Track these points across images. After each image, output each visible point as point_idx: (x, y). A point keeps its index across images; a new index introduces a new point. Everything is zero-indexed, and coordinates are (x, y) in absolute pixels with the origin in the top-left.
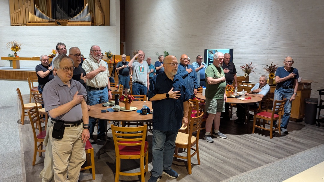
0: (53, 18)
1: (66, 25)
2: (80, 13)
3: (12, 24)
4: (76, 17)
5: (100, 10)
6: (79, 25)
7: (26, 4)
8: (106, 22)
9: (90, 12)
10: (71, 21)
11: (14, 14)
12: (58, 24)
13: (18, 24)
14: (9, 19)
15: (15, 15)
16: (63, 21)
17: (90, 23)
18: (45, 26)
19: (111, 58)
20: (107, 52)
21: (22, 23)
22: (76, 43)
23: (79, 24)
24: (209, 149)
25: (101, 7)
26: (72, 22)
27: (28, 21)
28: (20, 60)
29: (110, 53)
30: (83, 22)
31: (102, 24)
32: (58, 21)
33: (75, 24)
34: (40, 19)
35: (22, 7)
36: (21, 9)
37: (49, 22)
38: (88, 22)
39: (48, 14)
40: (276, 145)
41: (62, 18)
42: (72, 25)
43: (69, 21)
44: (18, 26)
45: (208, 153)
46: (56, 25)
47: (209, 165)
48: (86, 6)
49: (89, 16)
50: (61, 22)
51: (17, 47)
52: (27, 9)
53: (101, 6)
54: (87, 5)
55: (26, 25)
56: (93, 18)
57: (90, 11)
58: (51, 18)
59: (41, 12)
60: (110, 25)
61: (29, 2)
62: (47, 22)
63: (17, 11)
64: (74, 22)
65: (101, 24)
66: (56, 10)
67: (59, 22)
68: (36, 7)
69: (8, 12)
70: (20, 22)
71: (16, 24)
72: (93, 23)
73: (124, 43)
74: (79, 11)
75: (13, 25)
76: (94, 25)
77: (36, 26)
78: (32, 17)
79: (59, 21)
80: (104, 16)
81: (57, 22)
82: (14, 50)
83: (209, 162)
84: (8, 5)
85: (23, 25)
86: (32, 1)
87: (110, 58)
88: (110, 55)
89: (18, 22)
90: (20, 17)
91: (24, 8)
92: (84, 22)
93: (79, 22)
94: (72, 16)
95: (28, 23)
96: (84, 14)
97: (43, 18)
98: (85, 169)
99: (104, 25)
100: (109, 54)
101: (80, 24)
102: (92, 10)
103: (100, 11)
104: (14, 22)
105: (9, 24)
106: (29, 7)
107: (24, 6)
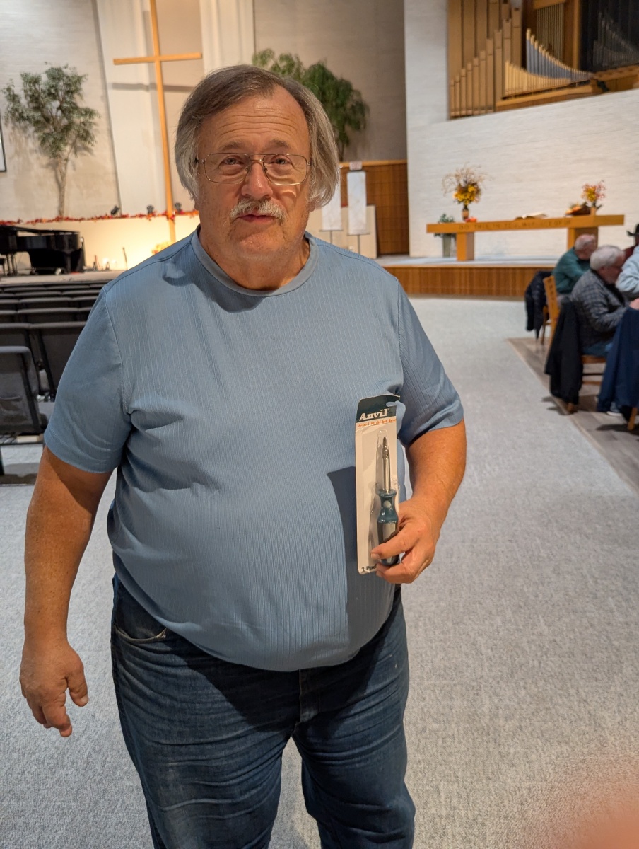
0: (584, 66)
3: (453, 114)
7: (498, 35)
11: (461, 77)
12: (600, 90)
13: (470, 112)
14: (445, 97)
15: (464, 79)
16: (620, 75)
21: (483, 104)
27: (499, 95)
32: (600, 79)
34: (541, 82)
35: (485, 48)
36: (482, 54)
37: (572, 86)
39: (567, 60)
41: (613, 66)
44: (470, 116)
46: (595, 93)
50: (611, 80)
51: (470, 189)
52: (499, 52)
55: (492, 110)
58: (575, 71)
59: (543, 52)
61: (506, 25)
62: (563, 88)
63: (469, 66)
66: (593, 38)
67: (603, 82)
68: (529, 39)
69: (443, 76)
70: (476, 103)
71: (464, 113)
75: (455, 117)
78: (516, 78)
79: (604, 77)
81: (597, 81)
82: (463, 200)
85: (483, 111)
86: (517, 19)
89: (470, 103)
91: (490, 50)
95: (500, 103)
97: (552, 73)
104: (458, 106)
105: (444, 114)
106: (507, 44)
107: (490, 43)
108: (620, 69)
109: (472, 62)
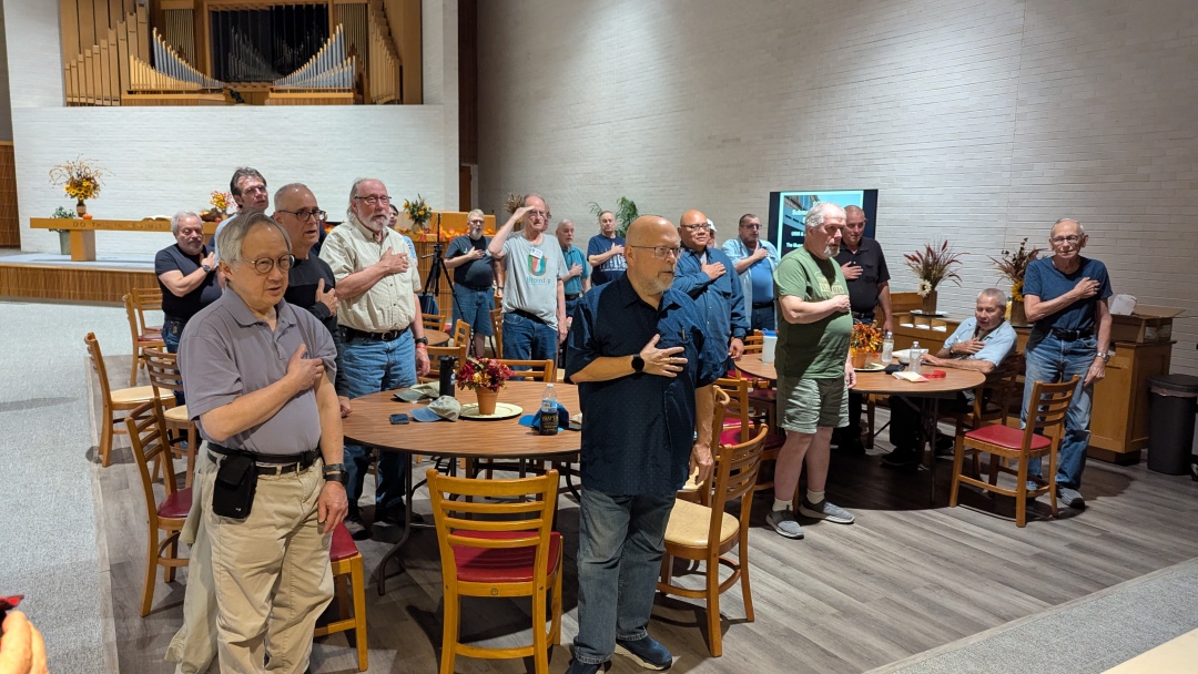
0: (217, 76)
1: (262, 104)
2: (313, 60)
3: (70, 100)
4: (298, 73)
5: (388, 49)
6: (311, 104)
7: (121, 27)
8: (408, 92)
9: (350, 55)
10: (281, 87)
11: (77, 62)
12: (234, 100)
13: (91, 101)
14: (59, 80)
15: (81, 66)
16: (254, 90)
17: (351, 95)
18: (187, 105)
19: (427, 224)
20: (412, 200)
21: (107, 94)
22: (298, 167)
23: (311, 99)
24: (785, 562)
25: (389, 36)
26: (286, 91)
27: (125, 88)
28: (97, 232)
29: (422, 204)
30: (323, 91)
31: (393, 97)
32: (234, 90)
33: (296, 99)
34: (170, 82)
35: (106, 37)
36: (103, 43)
37: (203, 91)
38: (344, 91)
39: (199, 65)
40: (1039, 551)
41: (248, 79)
42: (283, 104)
43: (275, 88)
44: (92, 105)
45: (784, 578)
46: (229, 103)
47: (785, 621)
48: (334, 32)
49: (345, 71)
50: (245, 93)
51: (85, 184)
52: (123, 44)
53: (390, 34)
54: (340, 28)
55: (118, 103)
56: (360, 76)
57: (352, 51)
58: (208, 78)
59: (173, 54)
60: (422, 103)
61: (130, 19)
62: (195, 92)
63: (88, 53)
64: (292, 91)
65: (388, 99)
66: (227, 49)
67: (238, 93)
68: (157, 38)
69: (56, 57)
70: (98, 93)
71: (83, 100)
72: (361, 93)
73: (474, 169)
74: (311, 51)
75: (73, 104)
76: (363, 103)
77: (157, 105)
78: (142, 74)
79: (239, 88)
80: (401, 68)
81: (231, 91)
82: (77, 194)
83: (789, 613)
84: (57, 30)
85: (109, 103)
86: (143, 14)
87: (421, 224)
88: (421, 213)
89: (90, 92)
90: (97, 73)
91: (113, 41)
92: (327, 91)
93: (310, 91)
94: (286, 69)
95: (125, 96)
96: (329, 64)
97: (181, 75)
98: (330, 632)
99: (400, 101)
100: (419, 209)
101: (316, 99)
102: (357, 49)
103: (385, 51)
104: (75, 91)
105: (61, 99)
106: (132, 37)
107: (111, 34)
108: (253, 84)
109: (91, 48)
